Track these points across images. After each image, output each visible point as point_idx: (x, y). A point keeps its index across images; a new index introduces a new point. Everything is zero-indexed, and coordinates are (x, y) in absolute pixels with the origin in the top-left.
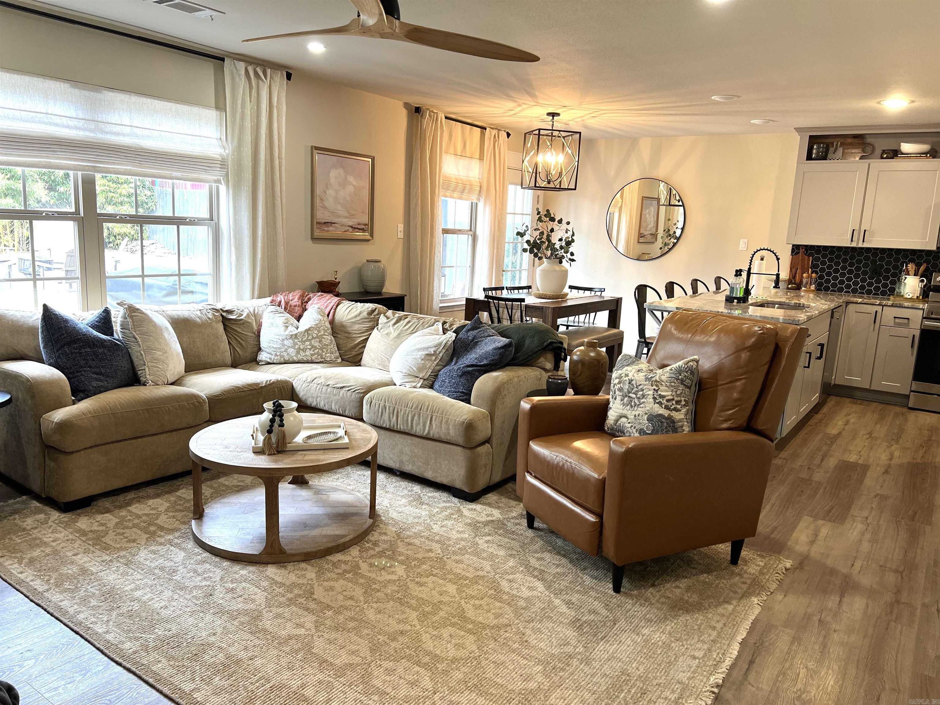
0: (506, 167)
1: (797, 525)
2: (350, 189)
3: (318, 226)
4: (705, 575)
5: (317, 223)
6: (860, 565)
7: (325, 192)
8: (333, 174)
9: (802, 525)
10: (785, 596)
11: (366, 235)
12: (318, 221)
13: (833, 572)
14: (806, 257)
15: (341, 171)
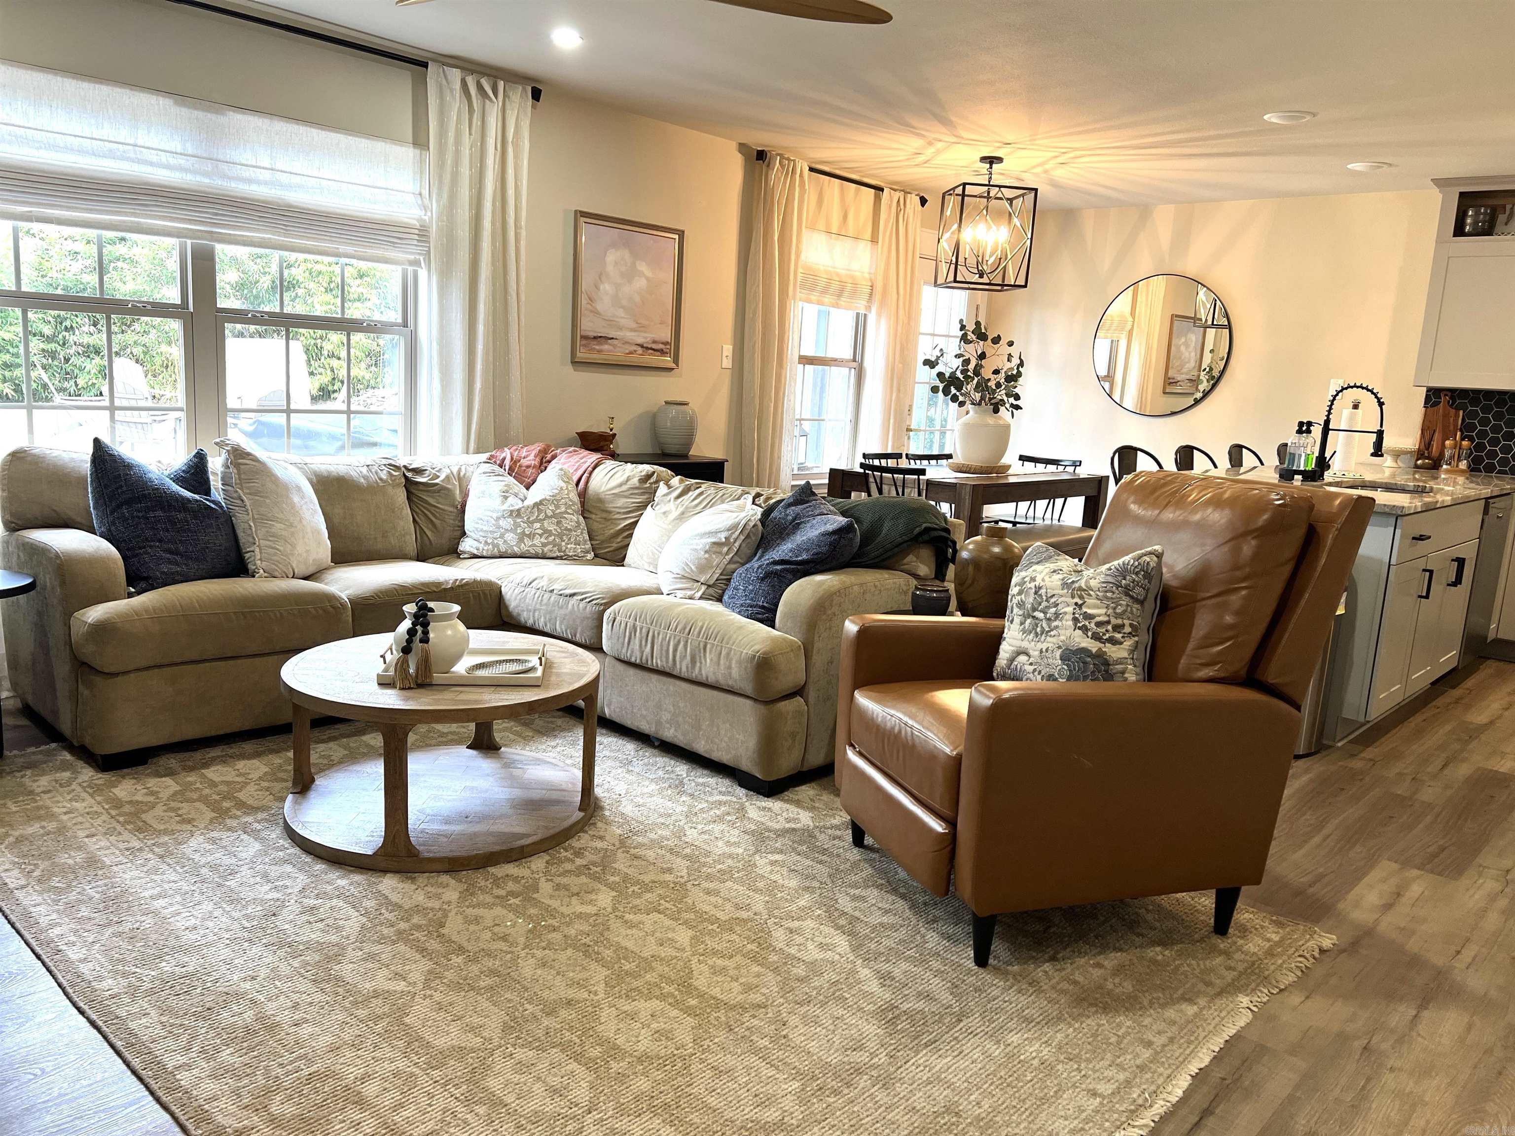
0: (918, 256)
1: (1365, 874)
2: (640, 283)
3: (584, 342)
4: (1158, 949)
5: (582, 337)
6: (1473, 954)
7: (597, 287)
8: (612, 257)
9: (1375, 875)
10: (1307, 998)
11: (668, 360)
12: (583, 333)
13: (1415, 962)
14: (1453, 411)
15: (626, 254)
